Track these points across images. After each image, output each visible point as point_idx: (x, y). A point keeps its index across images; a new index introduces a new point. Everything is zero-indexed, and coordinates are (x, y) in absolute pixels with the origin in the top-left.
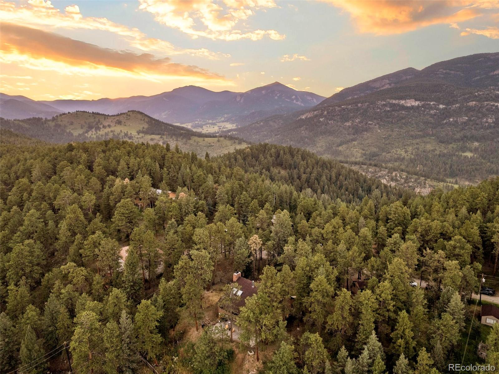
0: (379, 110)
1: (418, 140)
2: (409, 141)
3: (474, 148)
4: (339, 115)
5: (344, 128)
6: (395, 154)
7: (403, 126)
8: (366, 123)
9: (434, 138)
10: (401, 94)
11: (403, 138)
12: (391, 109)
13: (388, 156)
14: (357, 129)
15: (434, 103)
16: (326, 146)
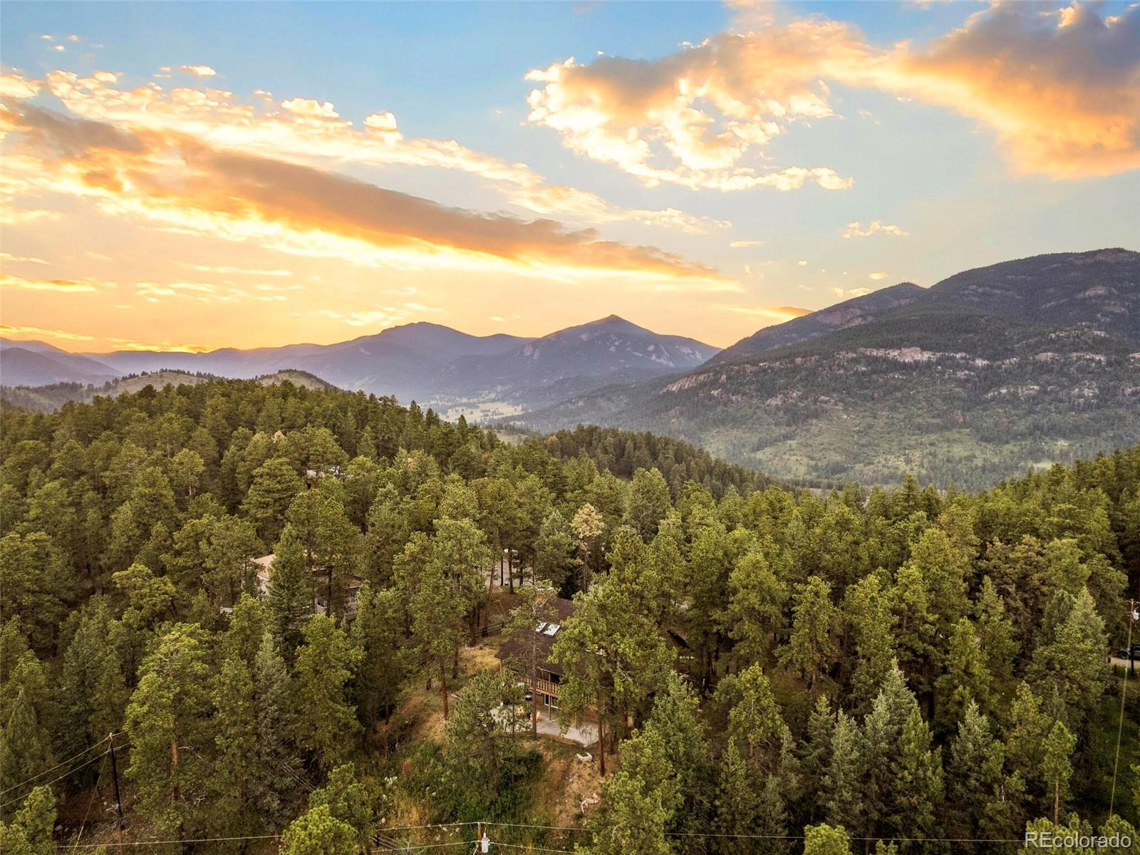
0: (842, 372)
1: (933, 437)
2: (913, 438)
3: (1058, 452)
4: (753, 382)
5: (765, 410)
6: (884, 466)
7: (898, 405)
8: (816, 401)
9: (968, 430)
10: (890, 337)
11: (899, 431)
12: (870, 368)
13: (869, 471)
14: (796, 413)
15: (964, 354)
16: (727, 450)
